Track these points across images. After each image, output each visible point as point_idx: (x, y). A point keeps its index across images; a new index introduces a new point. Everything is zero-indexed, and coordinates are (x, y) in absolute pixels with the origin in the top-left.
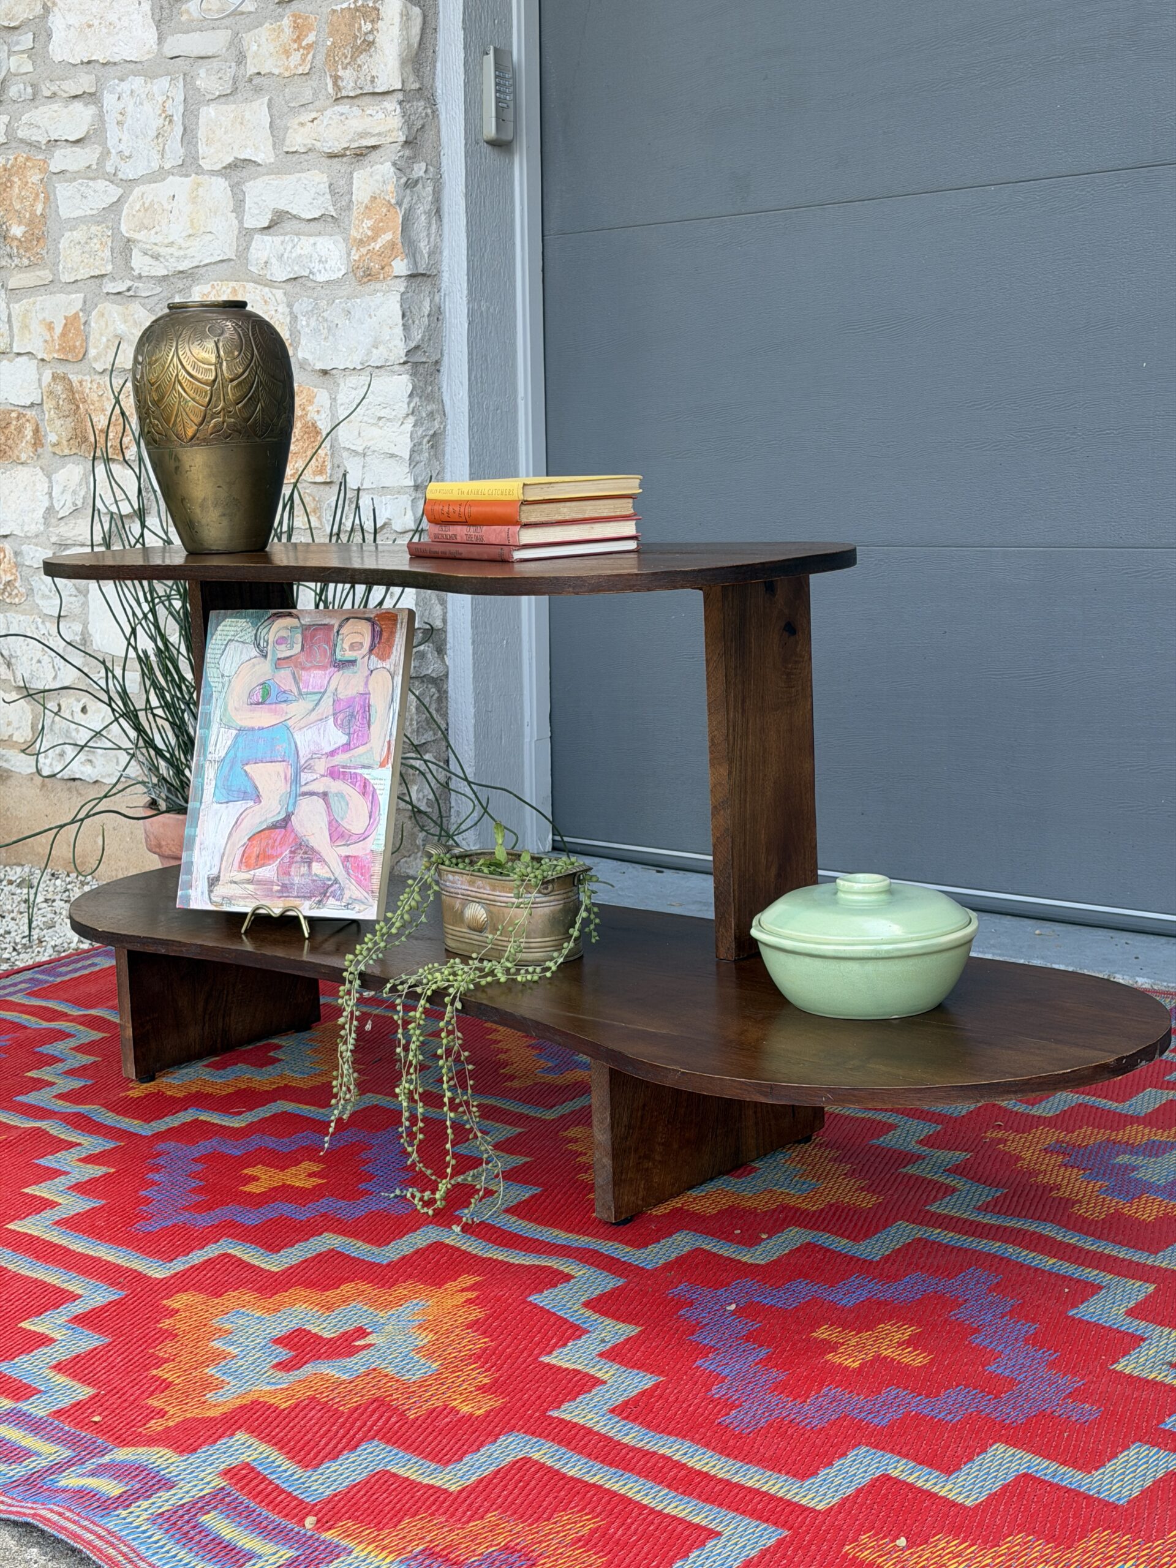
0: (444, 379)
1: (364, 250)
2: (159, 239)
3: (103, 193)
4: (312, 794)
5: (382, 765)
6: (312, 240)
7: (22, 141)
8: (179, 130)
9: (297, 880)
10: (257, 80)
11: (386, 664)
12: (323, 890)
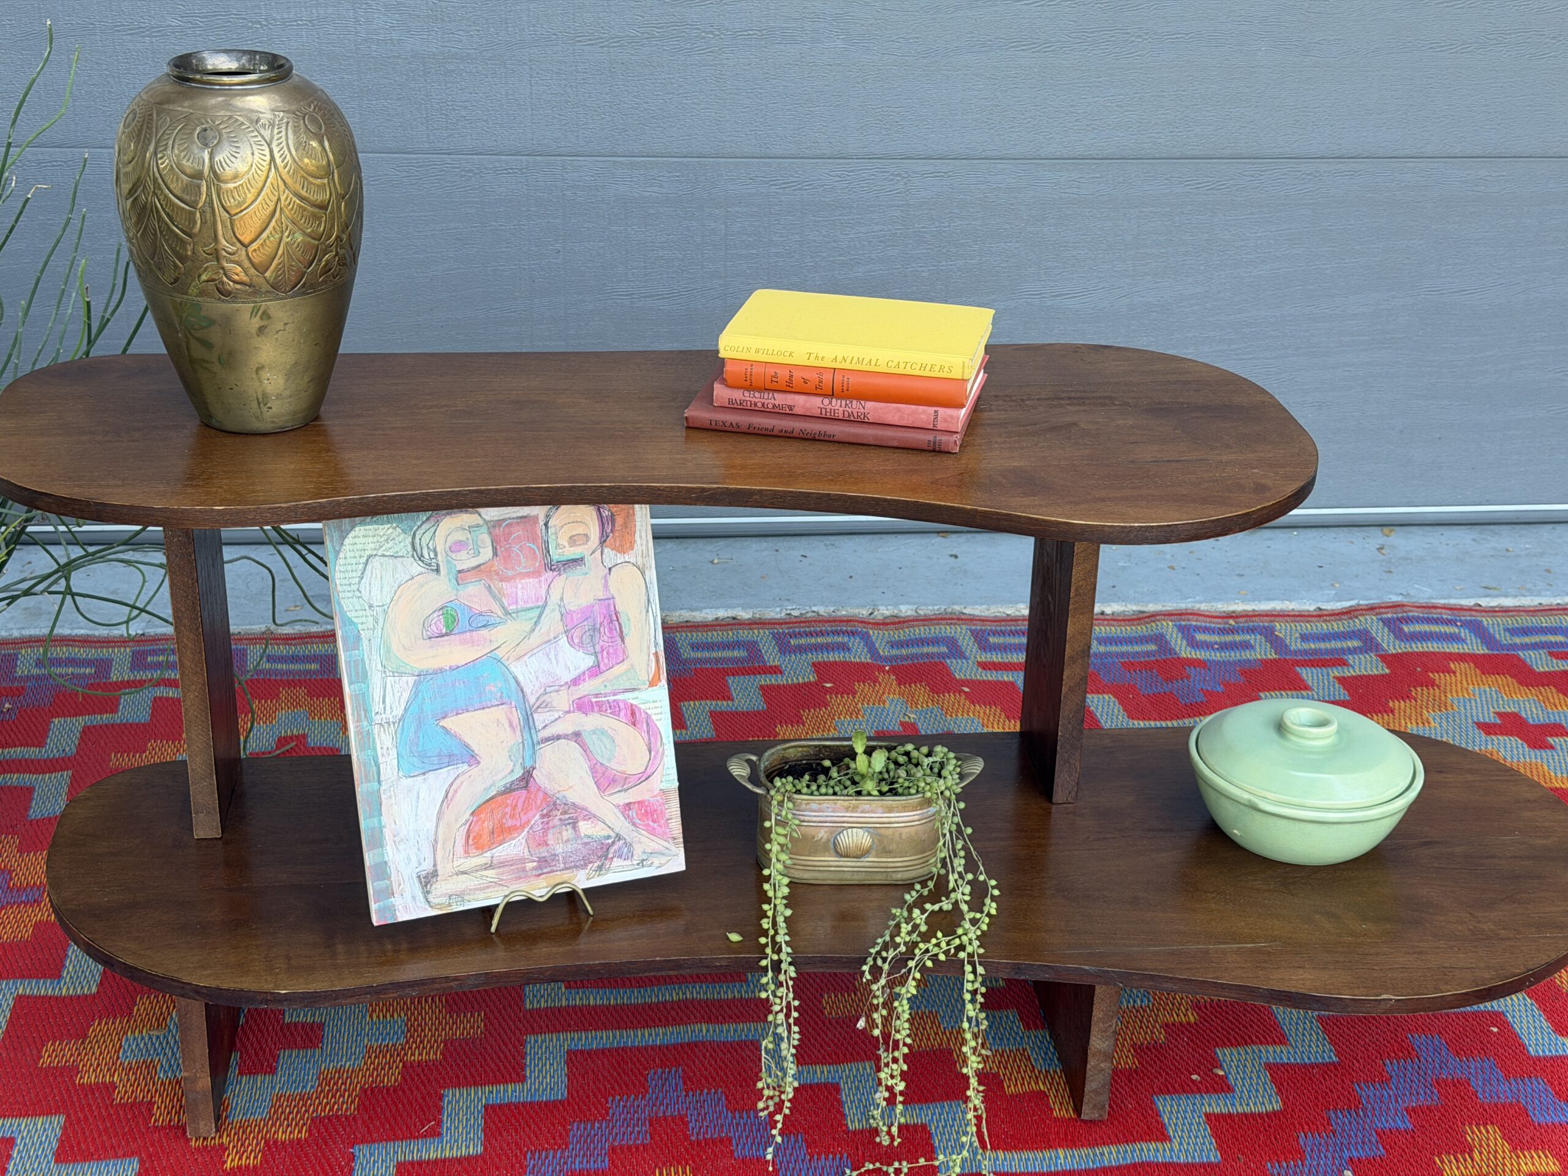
4: (558, 737)
5: (652, 684)
9: (559, 849)
11: (630, 557)
12: (603, 851)
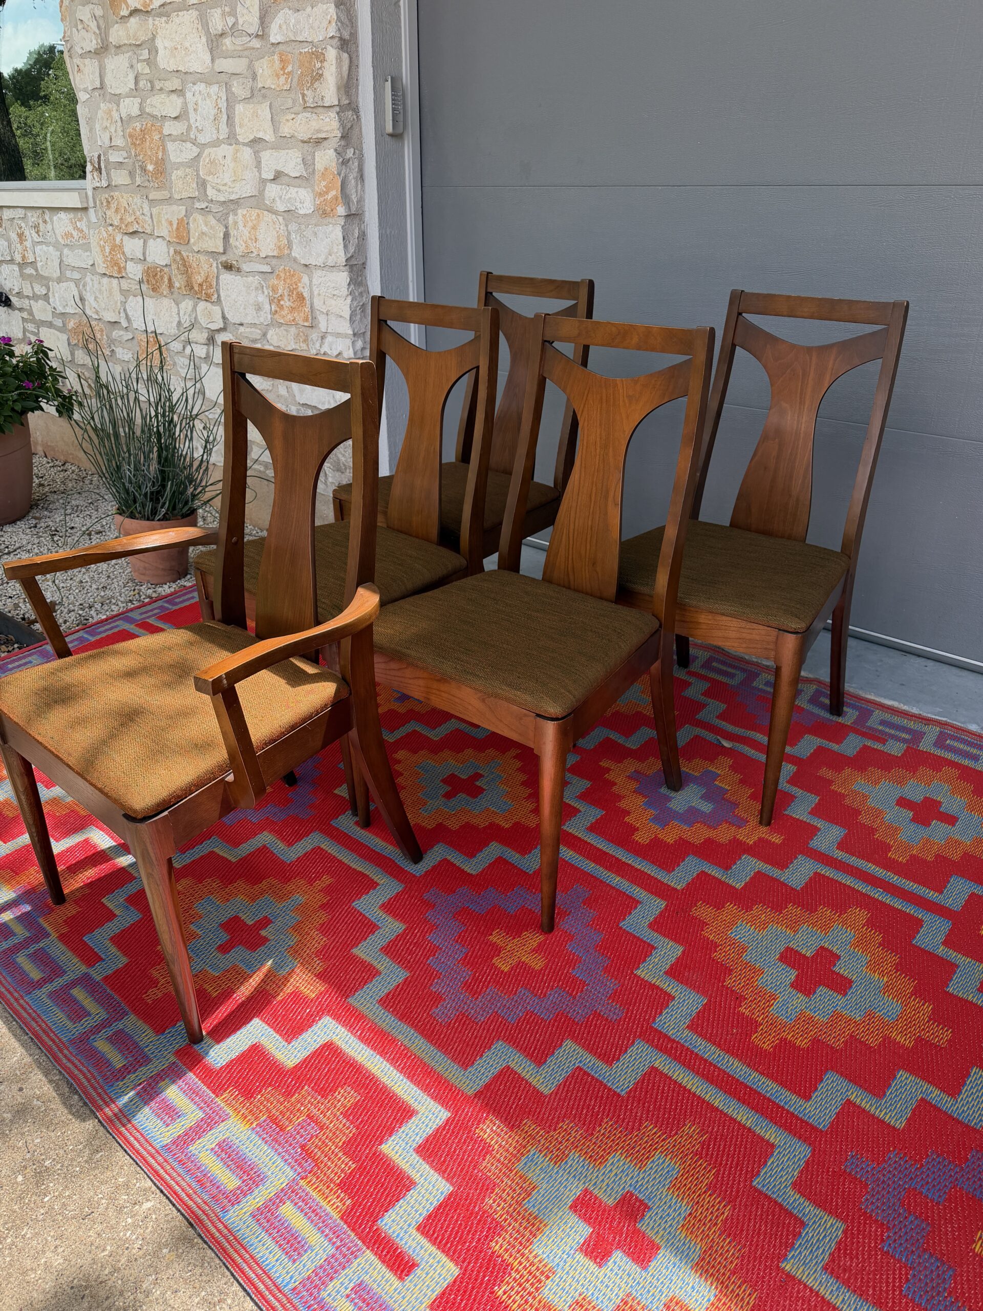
0: (367, 272)
1: (322, 199)
2: (219, 181)
3: (191, 150)
6: (296, 189)
7: (148, 114)
8: (225, 117)
10: (263, 91)
